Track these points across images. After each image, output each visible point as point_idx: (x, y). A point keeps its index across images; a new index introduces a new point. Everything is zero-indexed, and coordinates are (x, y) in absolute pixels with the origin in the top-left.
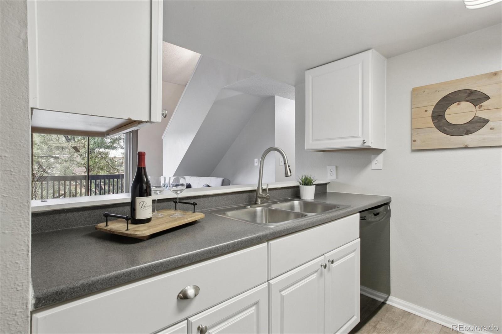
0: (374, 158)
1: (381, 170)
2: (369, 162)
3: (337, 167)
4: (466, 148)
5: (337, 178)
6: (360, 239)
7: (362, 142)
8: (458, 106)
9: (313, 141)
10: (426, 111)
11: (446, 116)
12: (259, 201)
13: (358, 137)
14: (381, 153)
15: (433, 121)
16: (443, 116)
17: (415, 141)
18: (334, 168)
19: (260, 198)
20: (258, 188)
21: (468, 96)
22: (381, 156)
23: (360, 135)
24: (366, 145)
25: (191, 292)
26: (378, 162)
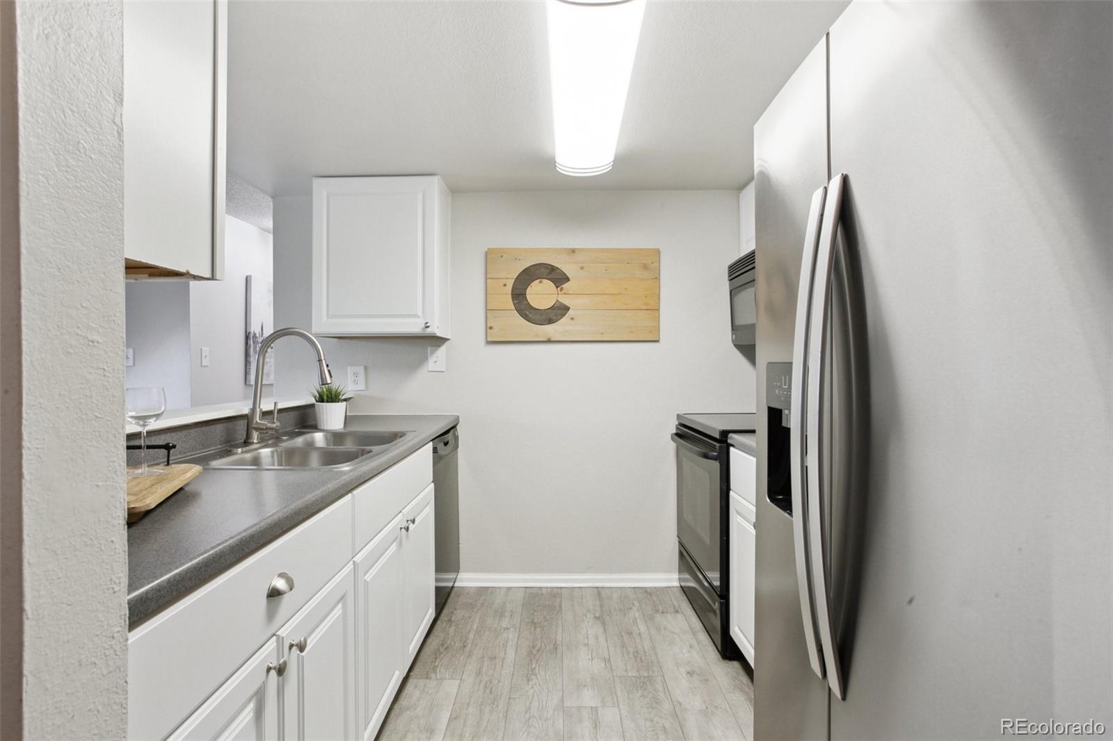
0: (432, 353)
1: (443, 372)
2: (424, 359)
3: (366, 368)
4: (549, 341)
5: (367, 387)
6: (433, 484)
7: (423, 325)
8: (541, 285)
9: (328, 317)
10: (505, 285)
11: (528, 296)
12: (255, 436)
13: (416, 316)
14: (443, 343)
15: (513, 300)
16: (523, 295)
17: (491, 328)
18: (361, 370)
19: (257, 429)
20: (253, 410)
21: (550, 273)
22: (443, 349)
23: (420, 314)
24: (429, 331)
25: (281, 584)
26: (439, 358)
